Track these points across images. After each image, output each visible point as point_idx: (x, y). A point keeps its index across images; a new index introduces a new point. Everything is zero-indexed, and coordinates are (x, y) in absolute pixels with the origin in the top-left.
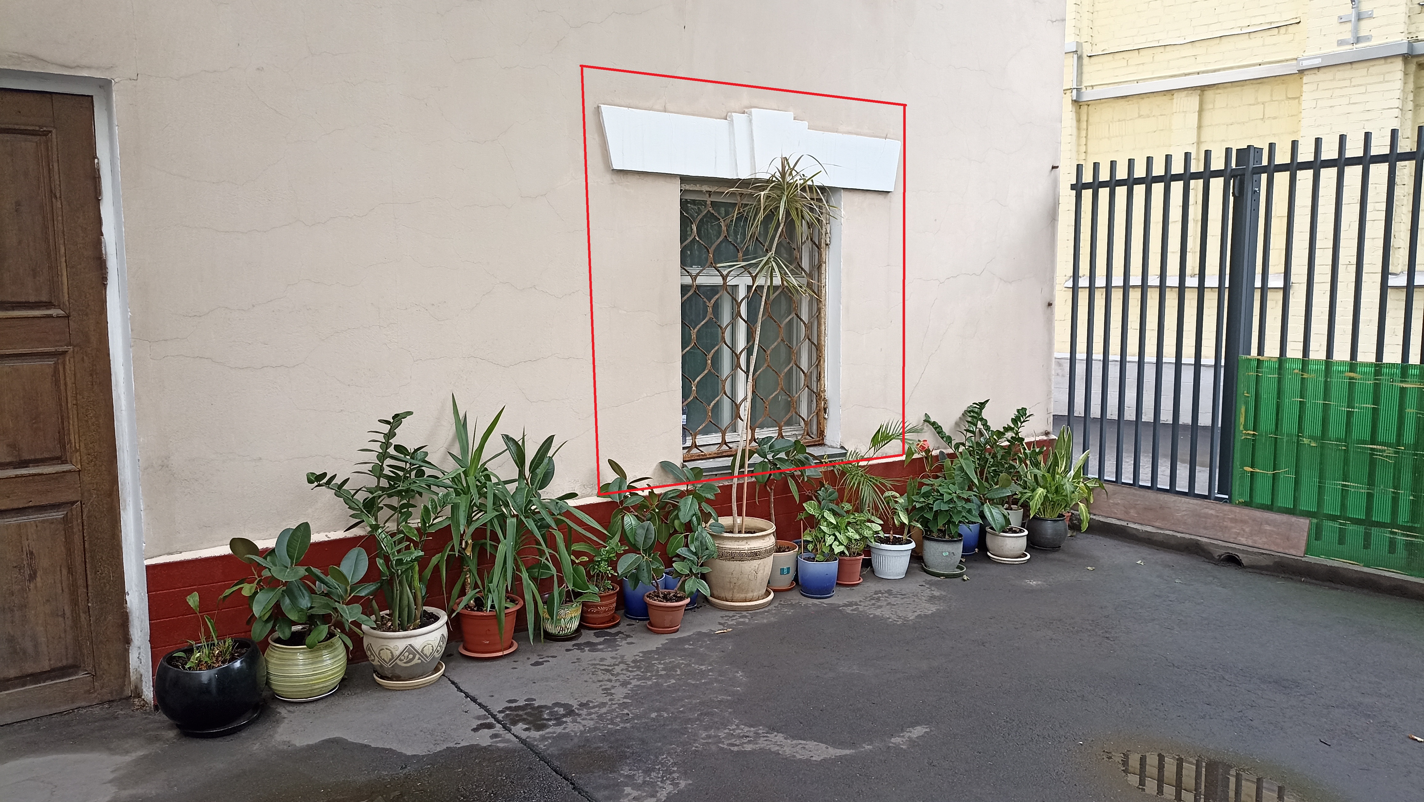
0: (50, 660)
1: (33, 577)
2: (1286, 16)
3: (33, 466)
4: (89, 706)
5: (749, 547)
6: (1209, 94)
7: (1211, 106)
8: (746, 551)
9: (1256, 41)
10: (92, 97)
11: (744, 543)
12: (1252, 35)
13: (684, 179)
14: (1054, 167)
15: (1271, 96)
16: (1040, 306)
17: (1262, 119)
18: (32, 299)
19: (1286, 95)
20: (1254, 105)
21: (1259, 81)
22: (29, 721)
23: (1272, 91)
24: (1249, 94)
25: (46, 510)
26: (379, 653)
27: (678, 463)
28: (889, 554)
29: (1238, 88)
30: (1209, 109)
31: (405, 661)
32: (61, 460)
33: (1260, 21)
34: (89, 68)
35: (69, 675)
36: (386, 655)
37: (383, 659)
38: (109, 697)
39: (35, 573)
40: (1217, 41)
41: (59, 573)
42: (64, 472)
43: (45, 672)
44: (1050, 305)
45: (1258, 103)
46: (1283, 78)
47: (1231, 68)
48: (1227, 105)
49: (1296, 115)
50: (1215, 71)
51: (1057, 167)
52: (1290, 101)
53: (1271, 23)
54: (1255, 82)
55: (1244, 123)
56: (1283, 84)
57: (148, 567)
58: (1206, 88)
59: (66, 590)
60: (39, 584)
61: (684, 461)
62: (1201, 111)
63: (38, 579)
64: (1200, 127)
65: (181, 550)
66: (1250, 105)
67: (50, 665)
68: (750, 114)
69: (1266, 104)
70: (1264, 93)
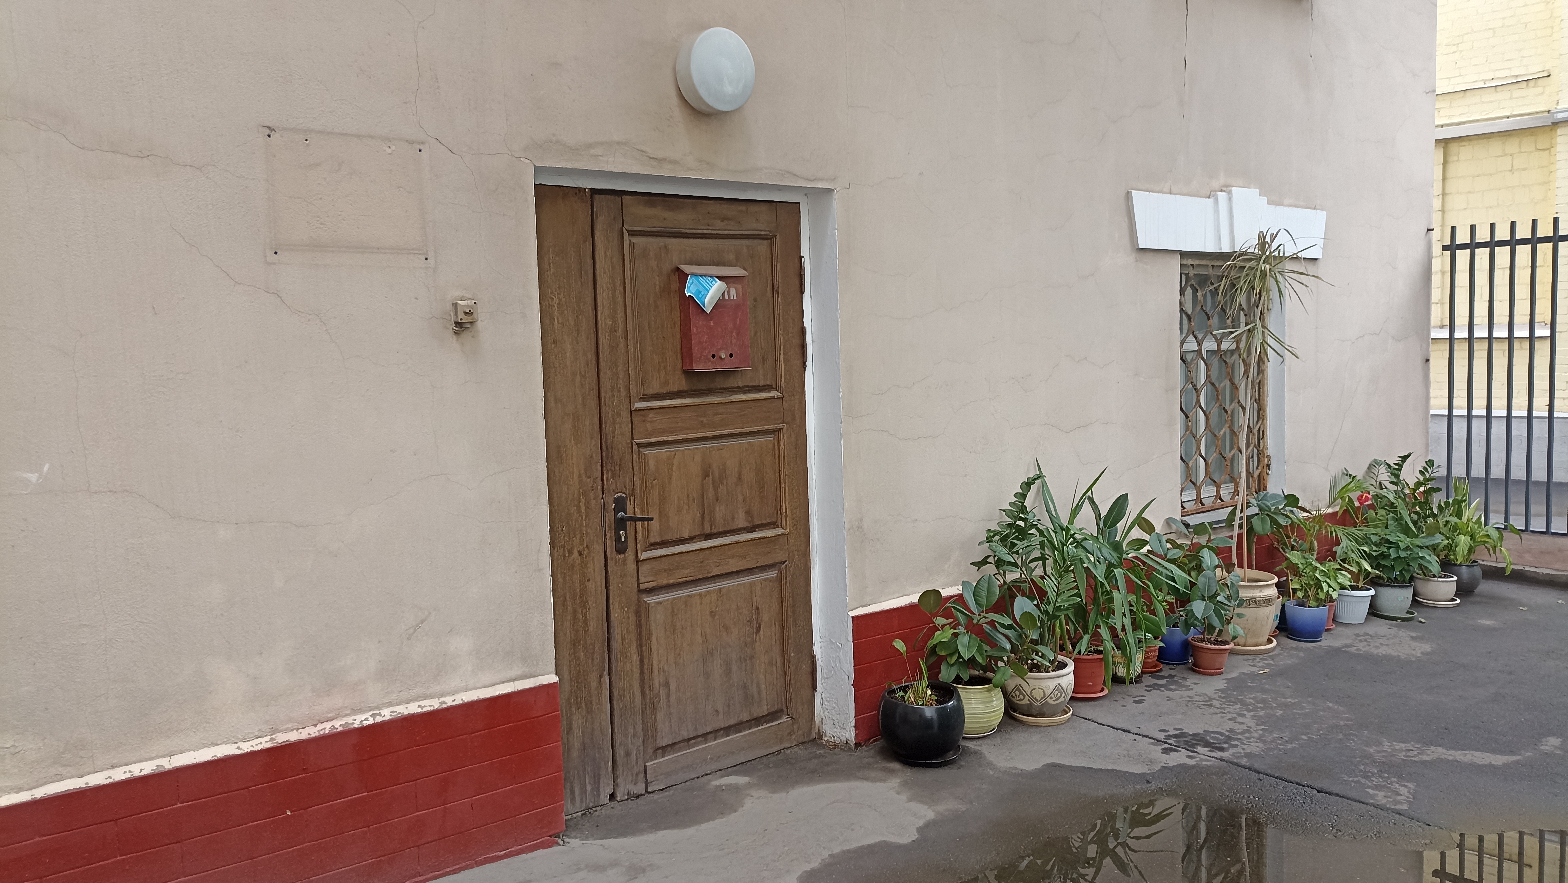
0: (767, 705)
1: (758, 630)
2: (1534, 69)
3: (758, 531)
4: (790, 747)
5: (1264, 594)
6: (1454, 147)
7: (1455, 158)
8: (1261, 599)
9: (1503, 95)
10: (799, 203)
11: (1258, 591)
12: (1499, 89)
13: (1184, 254)
14: (1429, 230)
15: (1520, 147)
16: (1419, 361)
17: (1511, 171)
18: (762, 384)
19: (1536, 146)
20: (1502, 156)
21: (1507, 133)
22: (753, 762)
23: (1520, 142)
24: (1496, 147)
25: (765, 570)
26: (1031, 692)
27: (1178, 517)
28: (1354, 599)
29: (1485, 141)
30: (1453, 161)
31: (1054, 699)
32: (774, 525)
33: (1504, 74)
34: (822, 180)
35: (777, 720)
36: (1038, 694)
37: (1035, 699)
38: (801, 740)
39: (760, 627)
40: (1462, 94)
41: (774, 626)
42: (779, 535)
43: (763, 716)
44: (1428, 360)
45: (1506, 155)
46: (1532, 130)
47: (1478, 121)
48: (1473, 157)
49: (1547, 167)
50: (1459, 124)
51: (1433, 230)
52: (1541, 152)
53: (1517, 76)
54: (1503, 134)
55: (1491, 175)
56: (1532, 135)
57: (853, 617)
58: (1451, 141)
59: (778, 642)
60: (762, 637)
61: (1182, 516)
62: (1445, 164)
63: (761, 632)
64: (1444, 179)
65: (869, 603)
66: (1497, 157)
67: (768, 709)
68: (1230, 193)
69: (1515, 156)
70: (1512, 146)
